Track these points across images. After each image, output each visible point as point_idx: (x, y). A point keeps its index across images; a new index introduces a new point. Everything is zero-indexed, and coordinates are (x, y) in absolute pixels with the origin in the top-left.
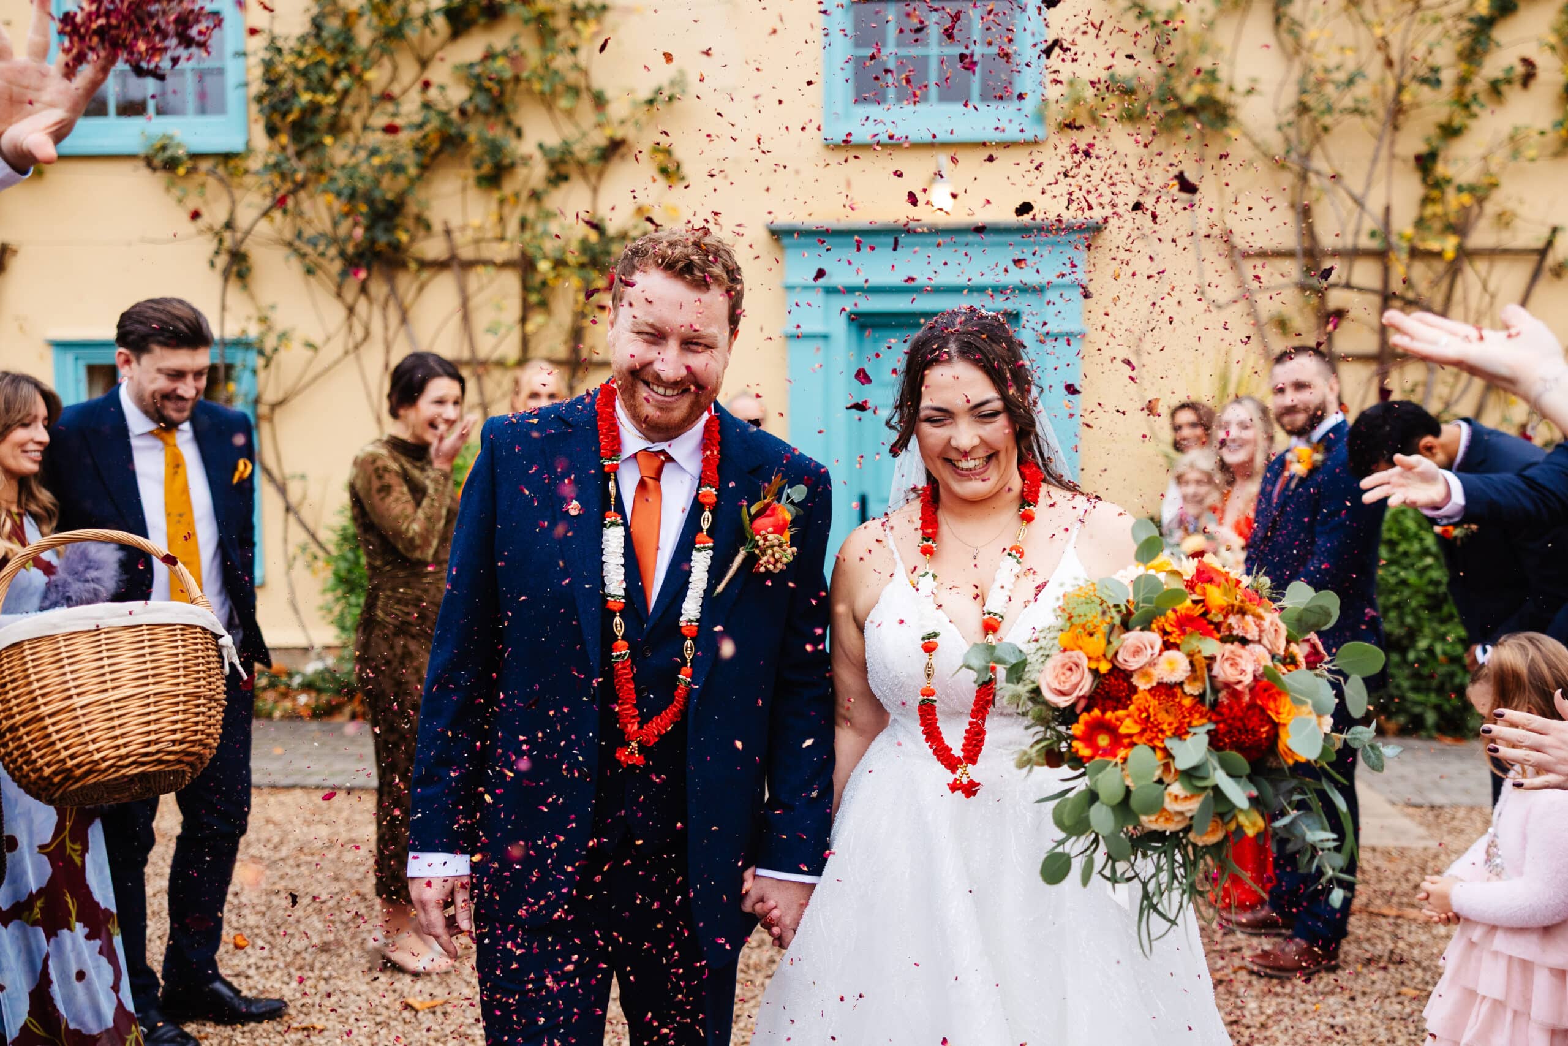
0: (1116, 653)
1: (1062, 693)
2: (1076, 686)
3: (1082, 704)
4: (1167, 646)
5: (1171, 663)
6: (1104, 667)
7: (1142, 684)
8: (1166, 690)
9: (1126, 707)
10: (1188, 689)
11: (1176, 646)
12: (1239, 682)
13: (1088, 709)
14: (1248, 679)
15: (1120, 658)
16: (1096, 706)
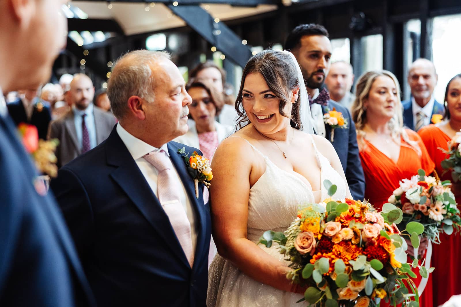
0: (324, 231)
1: (303, 248)
2: (310, 244)
3: (313, 251)
4: (343, 227)
5: (346, 232)
6: (320, 236)
7: (336, 241)
8: (346, 243)
9: (331, 251)
10: (353, 242)
11: (347, 227)
12: (373, 237)
13: (316, 253)
14: (376, 236)
15: (326, 232)
16: (319, 252)
